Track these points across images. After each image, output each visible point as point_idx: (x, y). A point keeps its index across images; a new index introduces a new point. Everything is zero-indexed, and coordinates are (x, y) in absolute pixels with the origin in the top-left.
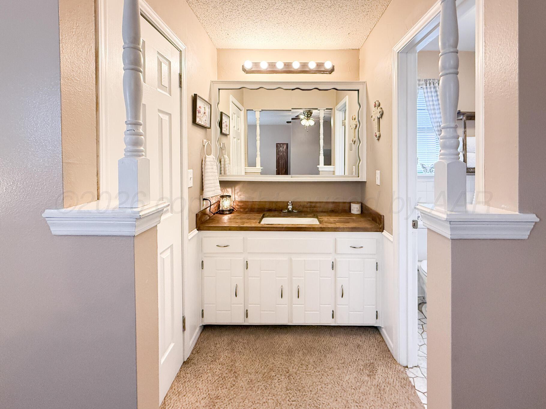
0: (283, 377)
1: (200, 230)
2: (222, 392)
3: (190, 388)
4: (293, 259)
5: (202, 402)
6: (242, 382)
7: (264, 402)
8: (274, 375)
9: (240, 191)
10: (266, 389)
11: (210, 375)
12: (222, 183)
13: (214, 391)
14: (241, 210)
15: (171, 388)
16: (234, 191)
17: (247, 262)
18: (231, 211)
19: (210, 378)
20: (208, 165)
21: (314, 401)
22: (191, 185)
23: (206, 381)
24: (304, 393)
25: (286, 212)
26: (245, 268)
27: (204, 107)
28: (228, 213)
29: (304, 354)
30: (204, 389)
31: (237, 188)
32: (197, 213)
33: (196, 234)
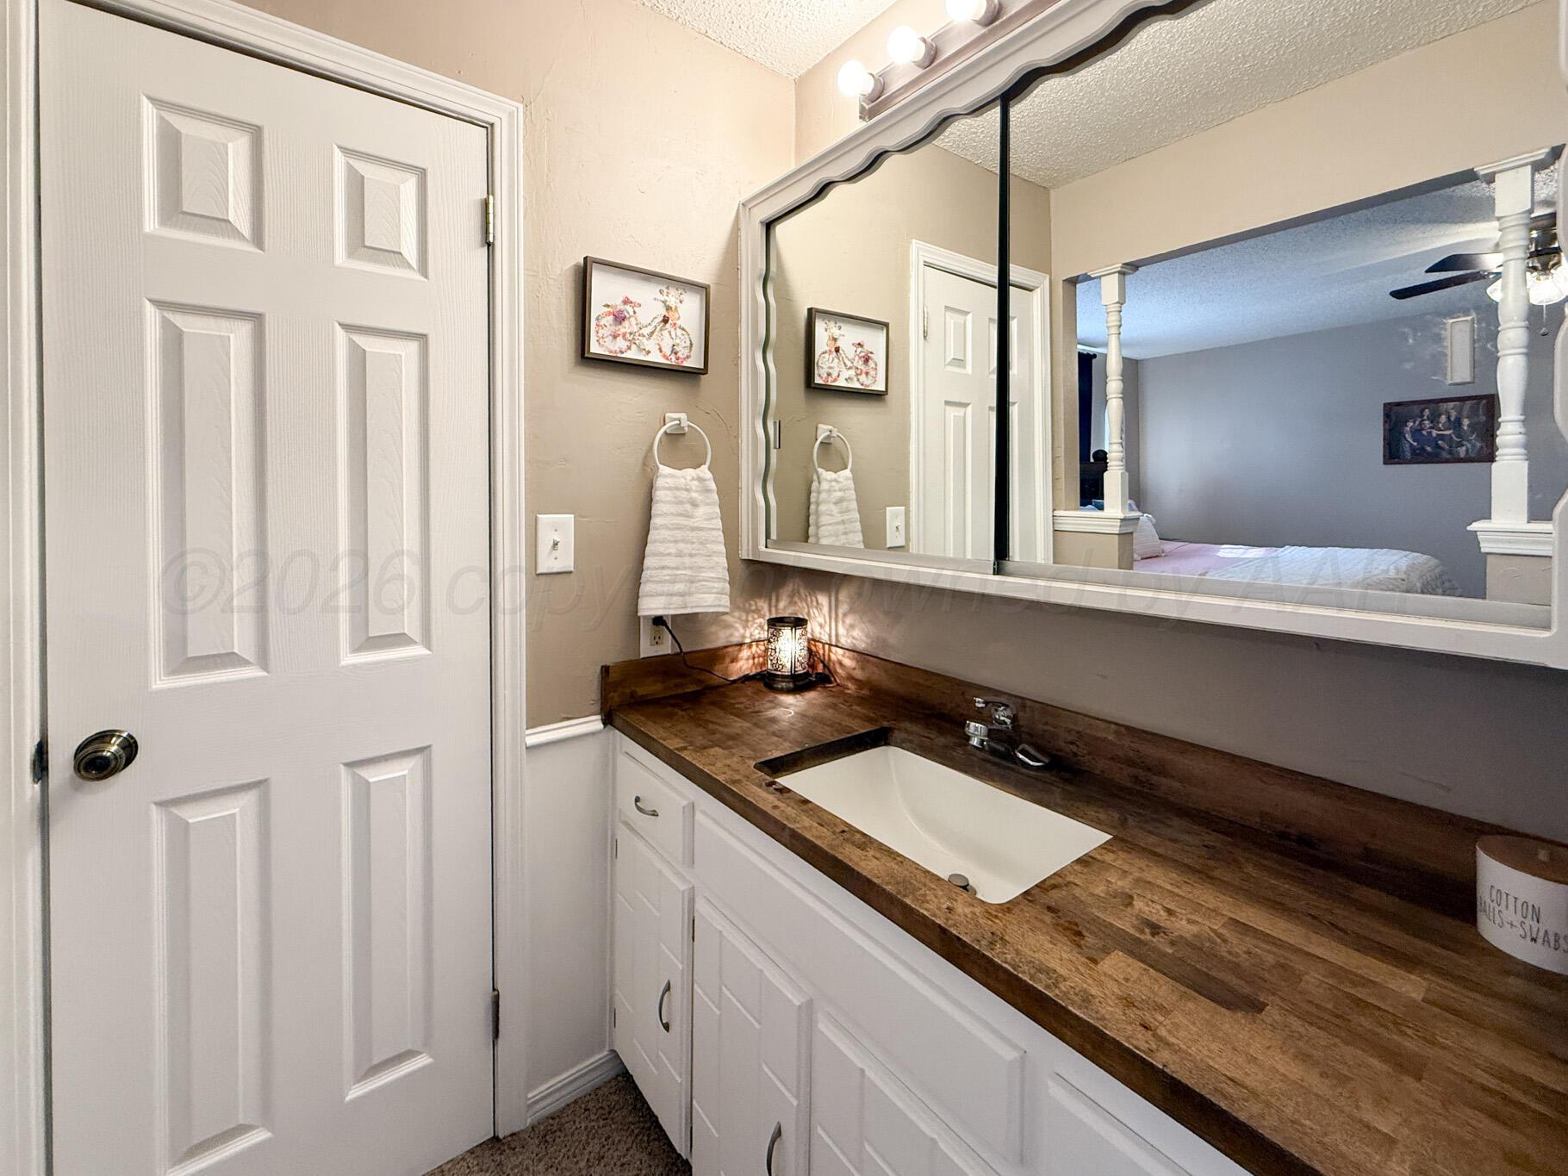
9: (851, 609)
17: (694, 913)
22: (558, 565)
31: (844, 597)
32: (608, 663)
33: (593, 734)
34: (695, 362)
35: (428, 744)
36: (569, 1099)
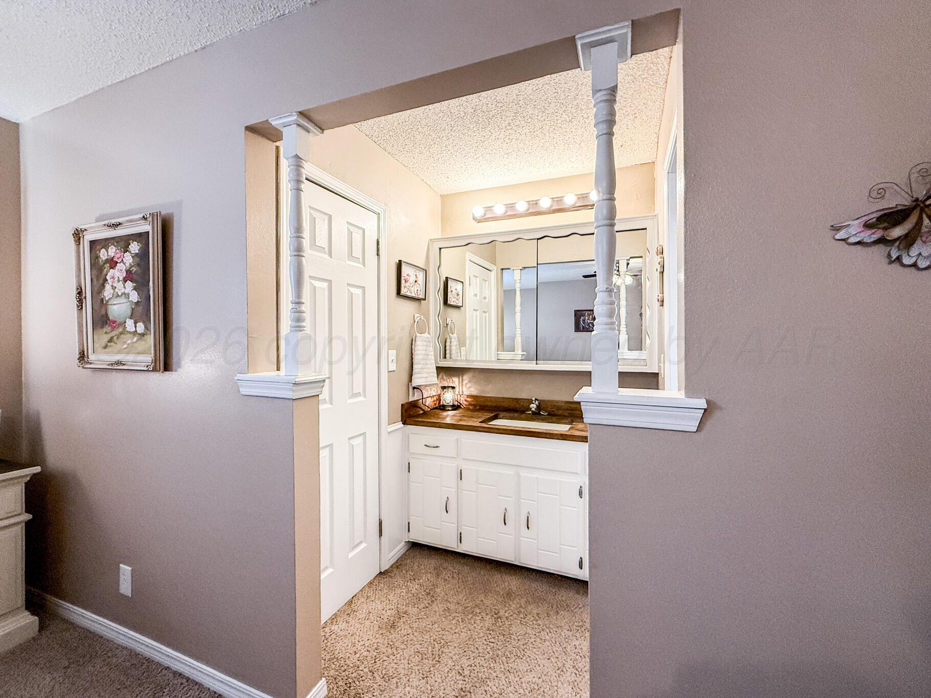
0: (489, 617)
1: (406, 424)
2: (413, 611)
3: (380, 596)
4: (521, 474)
5: (388, 611)
6: (438, 607)
7: (455, 633)
8: (478, 612)
9: (469, 382)
10: (462, 621)
11: (404, 591)
12: (440, 370)
13: (404, 607)
14: (471, 407)
15: (361, 591)
16: (462, 381)
17: (461, 470)
18: (455, 407)
19: (404, 594)
20: (419, 345)
21: (518, 651)
22: (393, 367)
23: (399, 595)
24: (509, 640)
25: (529, 414)
26: (460, 479)
27: (415, 274)
28: (450, 409)
29: (528, 602)
30: (394, 602)
31: (466, 377)
32: (403, 403)
33: (400, 428)
34: (422, 296)
35: (364, 432)
36: (400, 556)
